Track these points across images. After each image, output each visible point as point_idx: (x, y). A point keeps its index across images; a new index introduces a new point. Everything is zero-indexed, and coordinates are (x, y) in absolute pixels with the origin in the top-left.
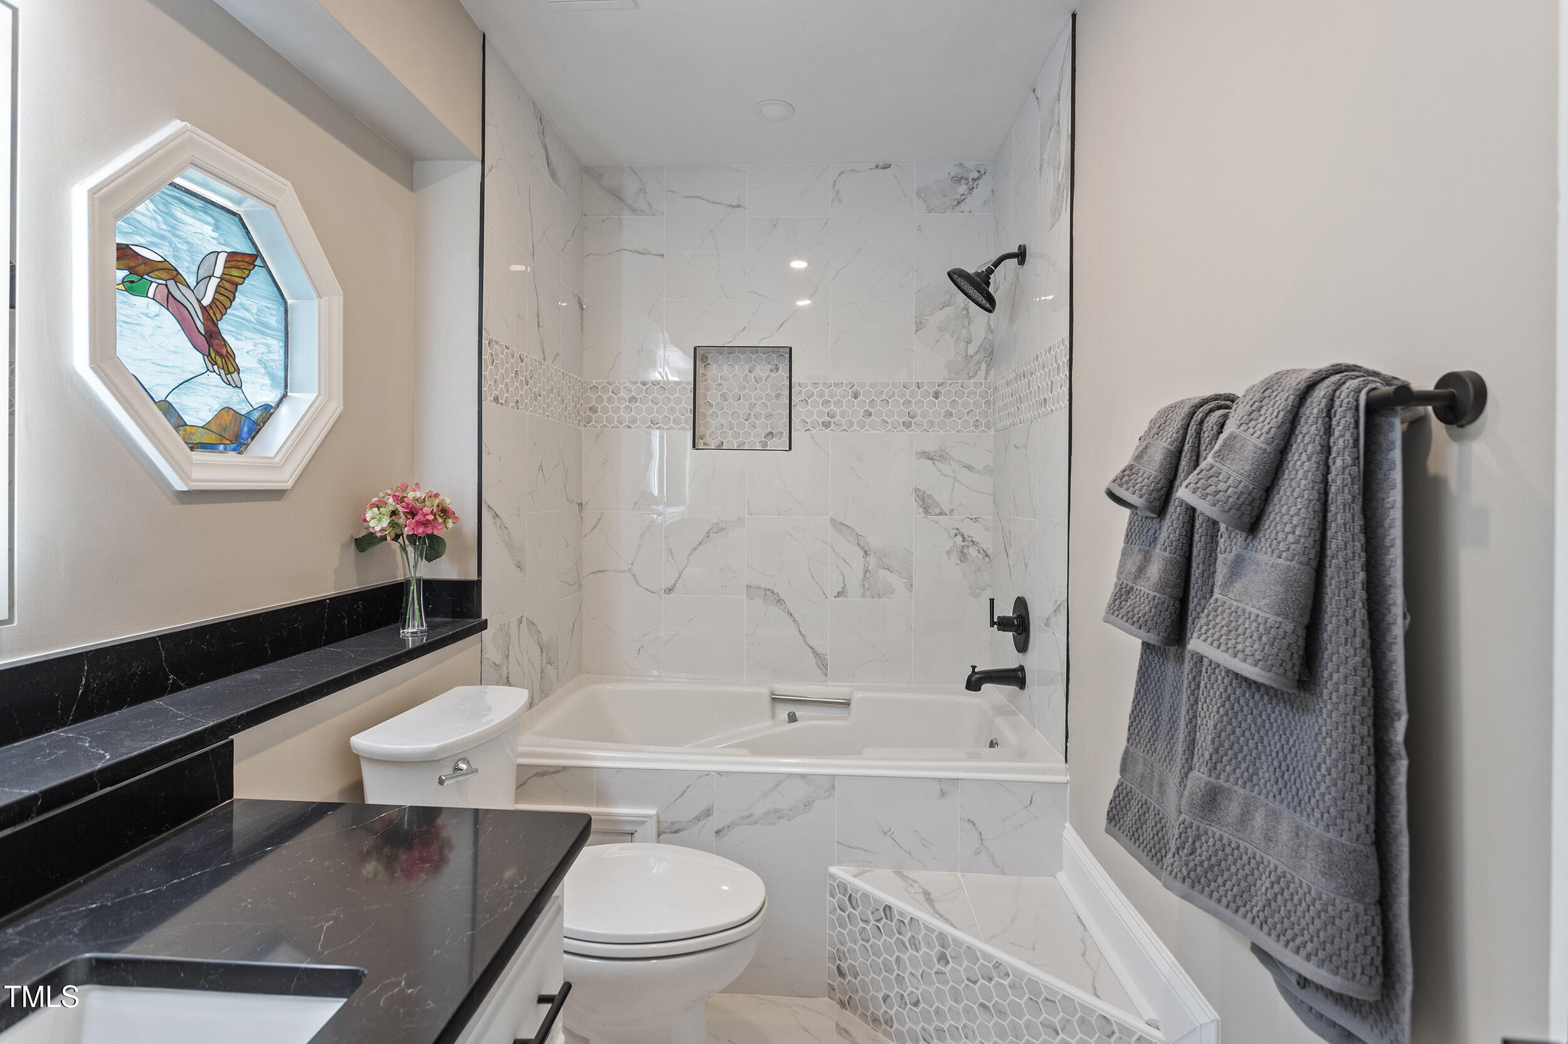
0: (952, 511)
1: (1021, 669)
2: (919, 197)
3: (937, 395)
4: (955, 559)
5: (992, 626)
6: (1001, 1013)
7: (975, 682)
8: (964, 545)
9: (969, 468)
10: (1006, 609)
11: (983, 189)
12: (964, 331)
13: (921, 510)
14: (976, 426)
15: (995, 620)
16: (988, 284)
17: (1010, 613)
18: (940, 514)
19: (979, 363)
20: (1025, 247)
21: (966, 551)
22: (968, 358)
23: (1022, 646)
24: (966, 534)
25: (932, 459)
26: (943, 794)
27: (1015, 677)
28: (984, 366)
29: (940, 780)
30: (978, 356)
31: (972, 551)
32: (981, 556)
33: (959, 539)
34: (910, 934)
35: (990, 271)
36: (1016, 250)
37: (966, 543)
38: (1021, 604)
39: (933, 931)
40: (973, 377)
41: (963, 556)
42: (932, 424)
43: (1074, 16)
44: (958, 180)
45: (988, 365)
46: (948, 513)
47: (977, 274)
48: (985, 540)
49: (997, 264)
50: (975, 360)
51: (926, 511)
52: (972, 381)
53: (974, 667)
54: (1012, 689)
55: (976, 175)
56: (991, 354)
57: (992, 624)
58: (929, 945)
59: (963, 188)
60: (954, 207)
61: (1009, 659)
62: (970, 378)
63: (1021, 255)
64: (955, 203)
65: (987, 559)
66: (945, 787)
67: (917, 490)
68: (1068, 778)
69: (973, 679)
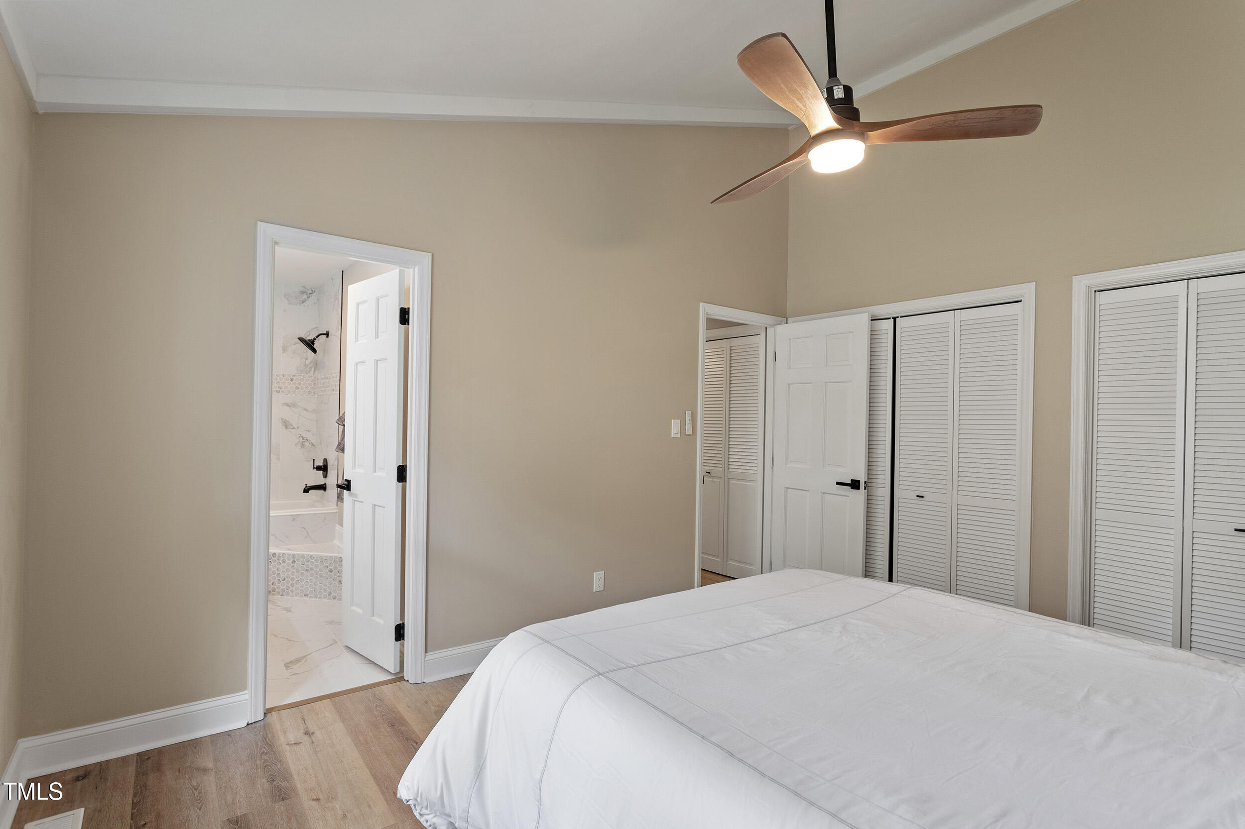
0: (298, 427)
1: (325, 484)
2: (285, 298)
3: (292, 380)
4: (299, 447)
5: (314, 469)
6: (312, 569)
7: (306, 491)
8: (303, 442)
9: (306, 410)
10: (320, 463)
11: (314, 298)
12: (304, 354)
13: (284, 427)
14: (309, 393)
15: (315, 467)
16: (314, 344)
17: (321, 464)
18: (293, 429)
19: (311, 368)
20: (328, 332)
21: (304, 443)
22: (306, 365)
23: (325, 476)
24: (304, 437)
25: (289, 406)
26: (294, 519)
27: (323, 487)
28: (313, 369)
29: (292, 515)
30: (310, 365)
31: (307, 444)
32: (310, 445)
33: (301, 439)
34: (282, 559)
35: (315, 339)
36: (325, 332)
37: (304, 440)
38: (325, 460)
39: (290, 555)
40: (308, 373)
41: (303, 446)
42: (289, 392)
43: (343, 271)
44: (303, 293)
45: (315, 369)
46: (296, 428)
47: (310, 340)
48: (313, 439)
49: (317, 337)
50: (309, 367)
51: (286, 427)
52: (308, 375)
53: (306, 485)
54: (322, 491)
55: (311, 292)
56: (316, 365)
57: (314, 468)
58: (289, 560)
59: (305, 296)
60: (301, 304)
61: (321, 481)
62: (307, 374)
63: (327, 334)
64: (301, 302)
65: (313, 447)
66: (294, 518)
67: (282, 419)
68: (337, 510)
69: (306, 489)
